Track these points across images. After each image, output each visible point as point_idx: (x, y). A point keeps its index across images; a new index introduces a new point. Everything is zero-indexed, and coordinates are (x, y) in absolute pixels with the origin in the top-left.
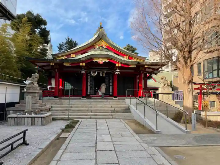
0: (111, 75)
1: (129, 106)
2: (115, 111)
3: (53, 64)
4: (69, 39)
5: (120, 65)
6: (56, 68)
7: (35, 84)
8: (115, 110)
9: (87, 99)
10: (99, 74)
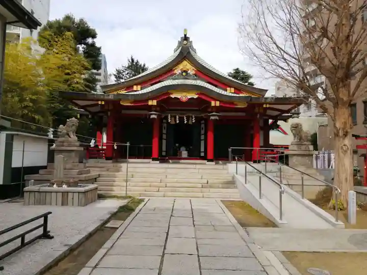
0: (203, 122)
1: (233, 178)
2: (207, 185)
3: (103, 103)
4: (133, 60)
5: (218, 104)
6: (109, 110)
7: (72, 136)
8: (208, 183)
9: (160, 162)
10: (181, 119)
